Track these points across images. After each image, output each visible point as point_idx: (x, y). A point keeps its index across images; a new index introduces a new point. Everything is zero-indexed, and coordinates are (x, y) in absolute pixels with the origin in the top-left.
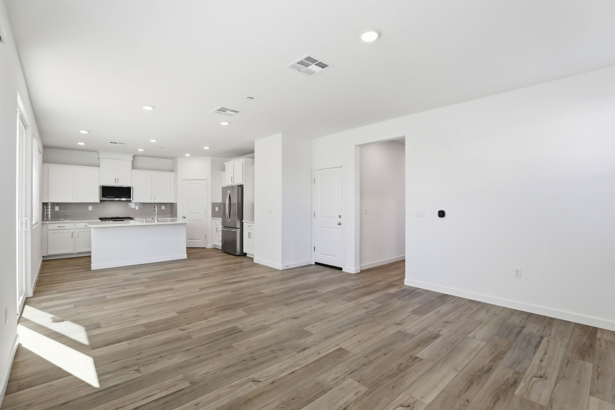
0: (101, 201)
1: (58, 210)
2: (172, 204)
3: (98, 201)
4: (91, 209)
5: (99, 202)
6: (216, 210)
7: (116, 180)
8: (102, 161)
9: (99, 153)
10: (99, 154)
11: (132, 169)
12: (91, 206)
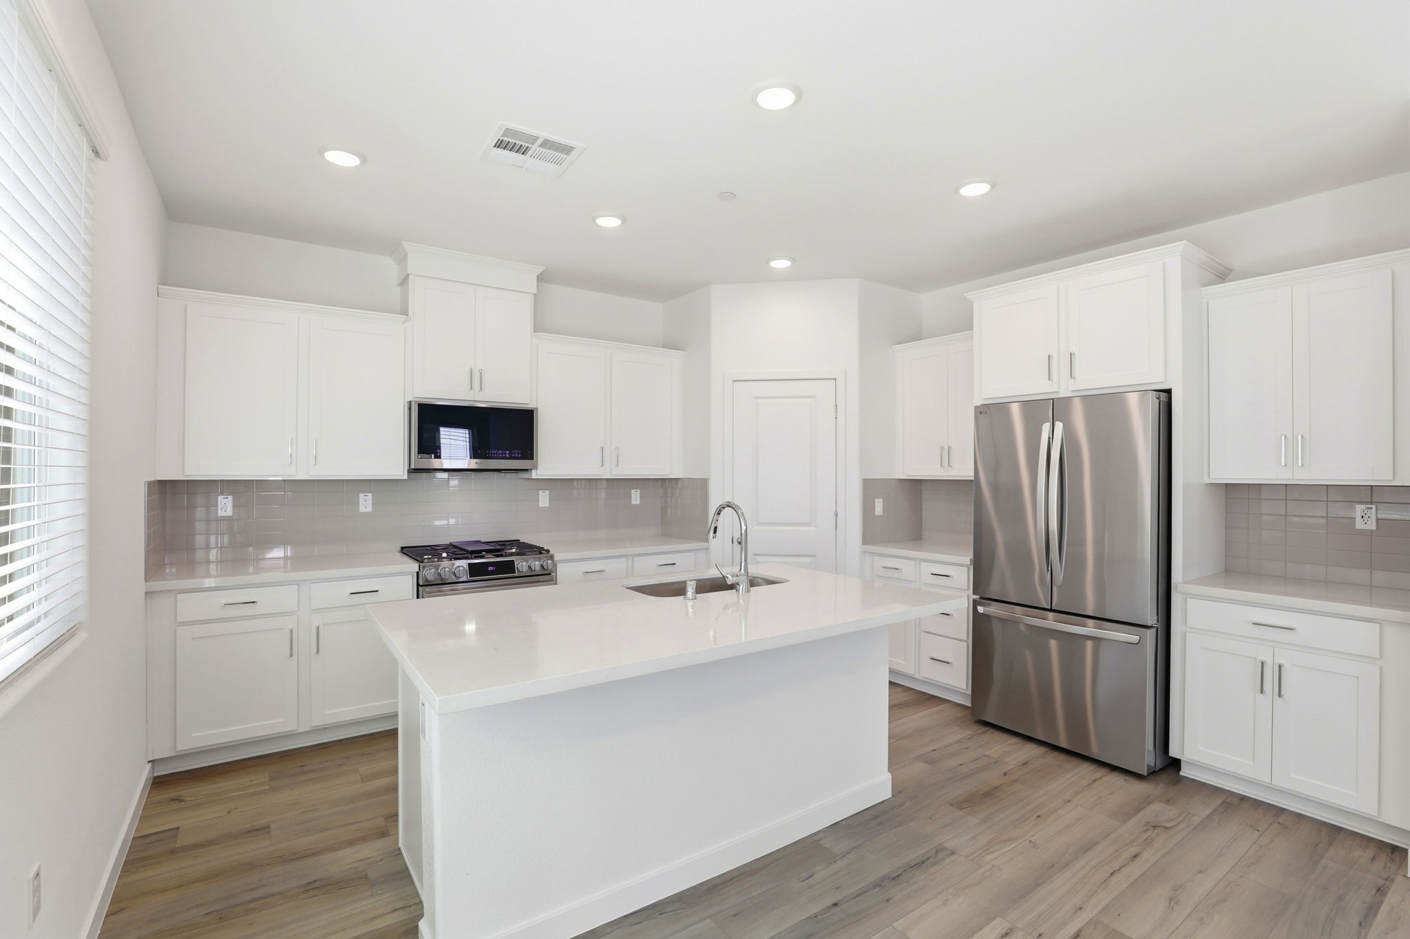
0: (413, 471)
1: (229, 512)
2: (665, 484)
3: (399, 470)
4: (369, 509)
5: (406, 477)
6: (876, 514)
7: (475, 378)
8: (417, 287)
9: (405, 256)
10: (402, 258)
11: (536, 330)
12: (370, 495)
